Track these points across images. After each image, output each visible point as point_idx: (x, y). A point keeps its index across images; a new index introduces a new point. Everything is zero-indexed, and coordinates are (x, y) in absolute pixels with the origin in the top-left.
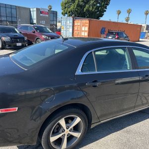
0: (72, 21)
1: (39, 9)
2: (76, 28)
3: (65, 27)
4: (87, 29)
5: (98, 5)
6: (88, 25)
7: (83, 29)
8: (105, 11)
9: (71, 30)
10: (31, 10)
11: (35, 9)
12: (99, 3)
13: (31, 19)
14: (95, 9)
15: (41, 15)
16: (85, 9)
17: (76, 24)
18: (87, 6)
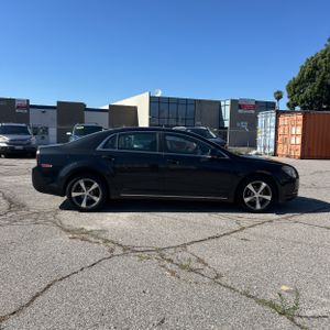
0: (274, 118)
1: (237, 101)
2: (281, 131)
3: (263, 130)
4: (299, 131)
6: (301, 122)
7: (293, 132)
9: (273, 134)
10: (222, 103)
11: (228, 102)
13: (221, 120)
15: (240, 111)
17: (281, 123)
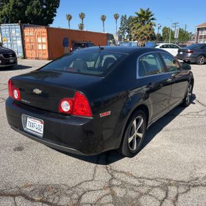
0: (19, 30)
2: (27, 40)
3: (8, 39)
4: (45, 40)
5: (45, 7)
7: (39, 40)
8: (55, 15)
12: (45, 4)
14: (42, 12)
16: (26, 12)
17: (26, 34)
18: (29, 8)
